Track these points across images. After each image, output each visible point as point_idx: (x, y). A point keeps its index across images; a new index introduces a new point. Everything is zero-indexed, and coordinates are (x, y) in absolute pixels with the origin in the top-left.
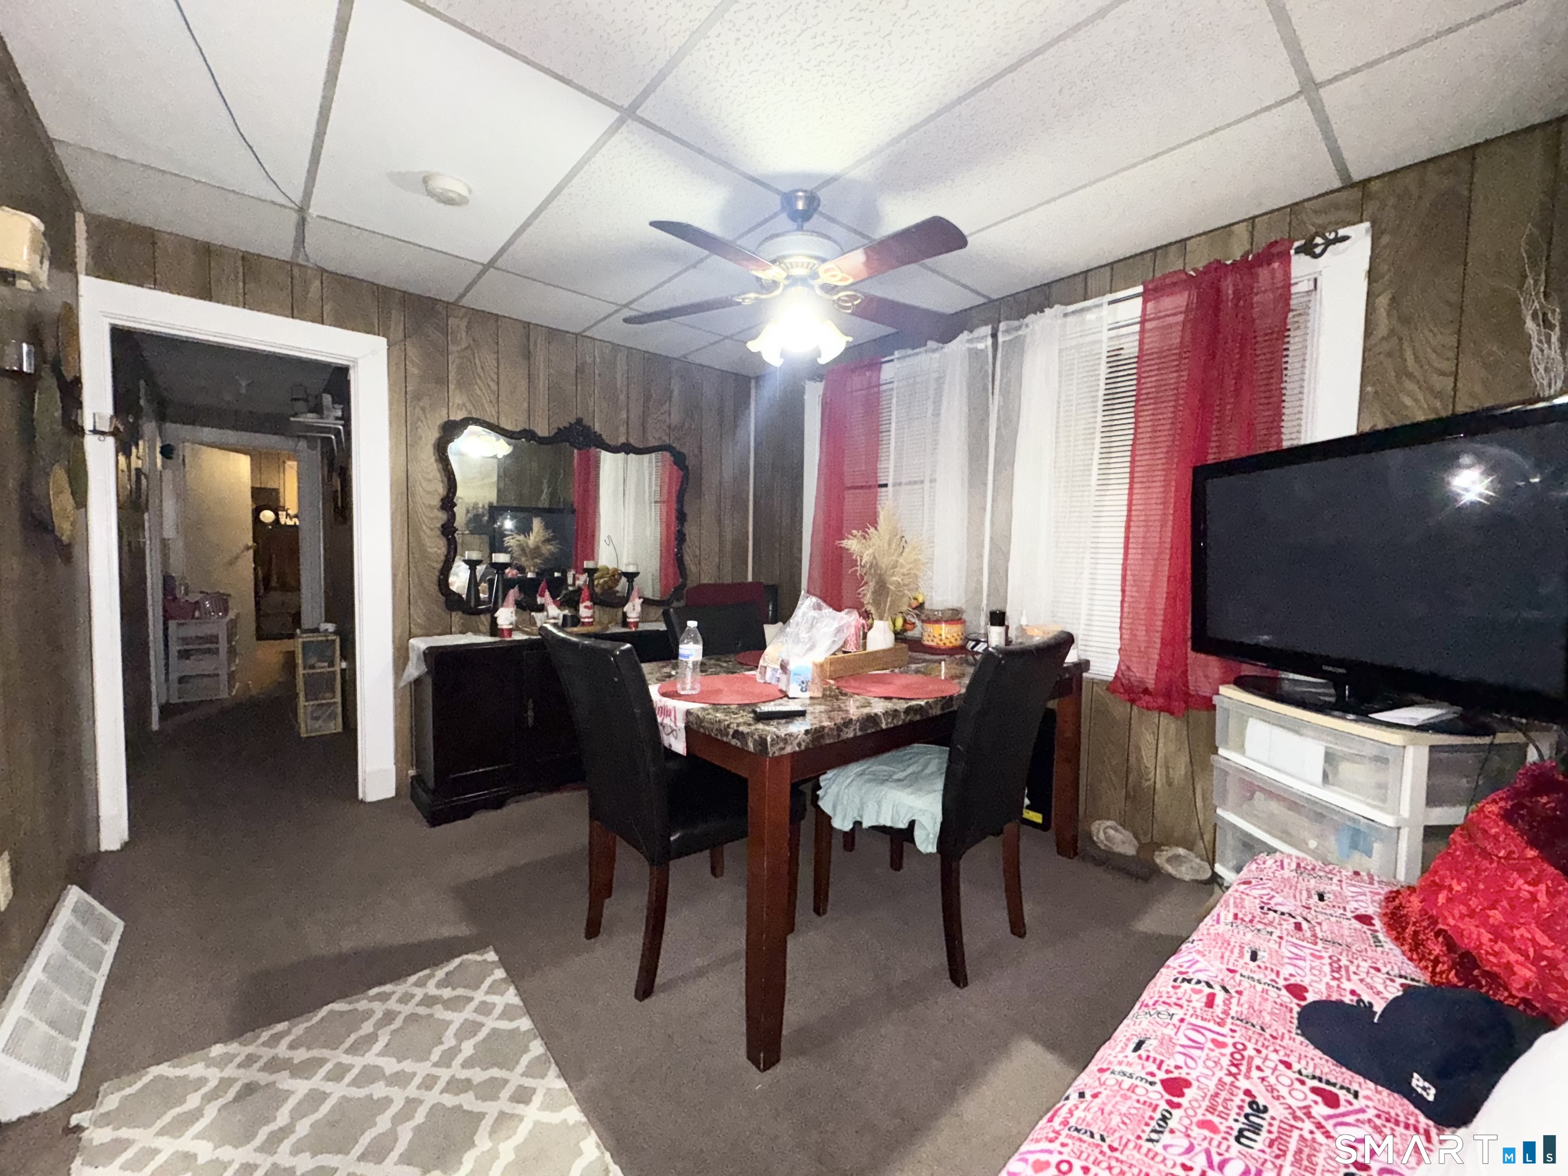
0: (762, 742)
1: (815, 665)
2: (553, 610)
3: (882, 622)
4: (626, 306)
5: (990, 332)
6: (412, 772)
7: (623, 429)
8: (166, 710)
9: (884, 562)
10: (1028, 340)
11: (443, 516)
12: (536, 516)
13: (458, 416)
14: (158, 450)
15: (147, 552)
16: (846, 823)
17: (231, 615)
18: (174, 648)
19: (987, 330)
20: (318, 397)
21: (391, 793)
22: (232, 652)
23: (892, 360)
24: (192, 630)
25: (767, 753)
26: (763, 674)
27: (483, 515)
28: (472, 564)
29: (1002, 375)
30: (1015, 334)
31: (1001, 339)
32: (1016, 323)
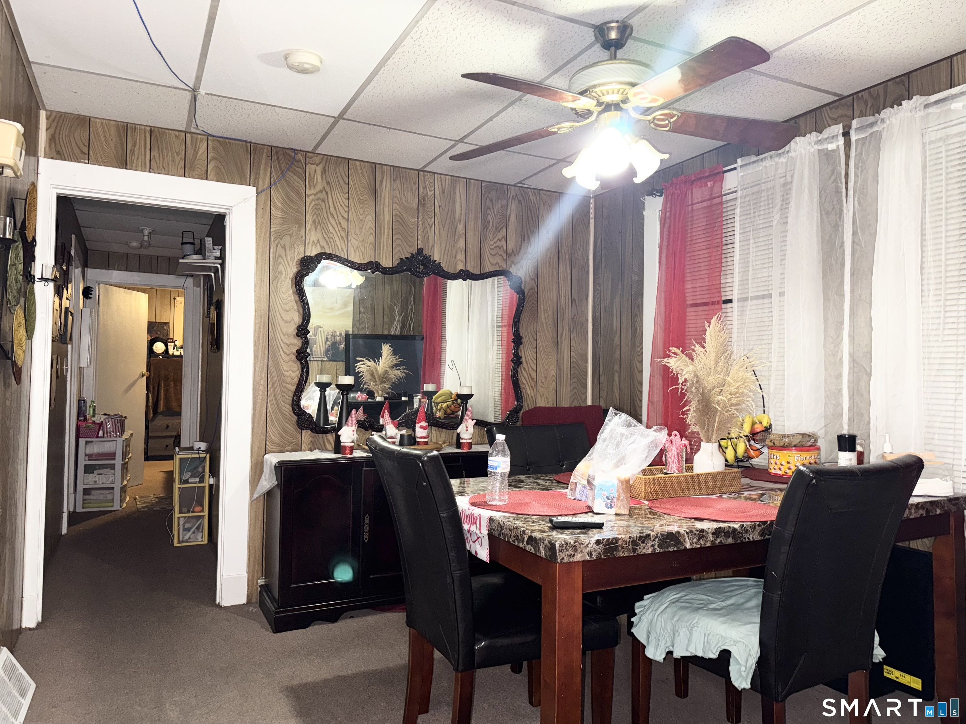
0: (552, 547)
1: (621, 482)
2: (391, 430)
3: (709, 445)
4: (461, 140)
5: (841, 131)
6: (261, 582)
7: (461, 256)
8: (74, 517)
9: (710, 381)
10: (884, 134)
11: (297, 343)
12: (385, 343)
13: (312, 252)
14: (81, 291)
15: (69, 379)
16: (658, 653)
17: (127, 435)
18: (82, 462)
19: (838, 129)
20: (202, 241)
21: (243, 600)
22: (125, 467)
23: (735, 169)
24: (96, 448)
25: (556, 559)
26: (573, 491)
27: (340, 343)
28: (323, 387)
29: (856, 175)
30: (870, 131)
31: (854, 137)
32: (871, 119)
